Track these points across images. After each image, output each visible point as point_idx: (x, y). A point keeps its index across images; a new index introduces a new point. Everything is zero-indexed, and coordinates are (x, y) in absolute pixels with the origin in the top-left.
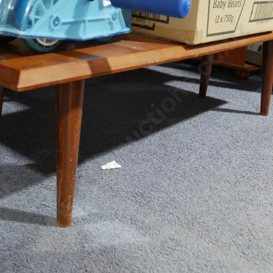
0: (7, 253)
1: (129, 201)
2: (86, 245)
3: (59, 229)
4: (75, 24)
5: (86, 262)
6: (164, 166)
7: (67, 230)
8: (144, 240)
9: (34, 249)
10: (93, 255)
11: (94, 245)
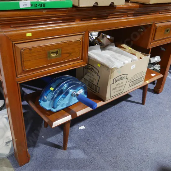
0: (50, 157)
1: (85, 142)
2: (69, 157)
3: (63, 151)
4: (69, 102)
5: (69, 162)
6: (99, 129)
7: (65, 151)
8: (86, 157)
9: (56, 157)
10: (71, 161)
11: (71, 157)
